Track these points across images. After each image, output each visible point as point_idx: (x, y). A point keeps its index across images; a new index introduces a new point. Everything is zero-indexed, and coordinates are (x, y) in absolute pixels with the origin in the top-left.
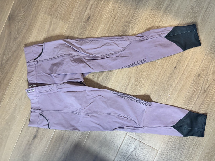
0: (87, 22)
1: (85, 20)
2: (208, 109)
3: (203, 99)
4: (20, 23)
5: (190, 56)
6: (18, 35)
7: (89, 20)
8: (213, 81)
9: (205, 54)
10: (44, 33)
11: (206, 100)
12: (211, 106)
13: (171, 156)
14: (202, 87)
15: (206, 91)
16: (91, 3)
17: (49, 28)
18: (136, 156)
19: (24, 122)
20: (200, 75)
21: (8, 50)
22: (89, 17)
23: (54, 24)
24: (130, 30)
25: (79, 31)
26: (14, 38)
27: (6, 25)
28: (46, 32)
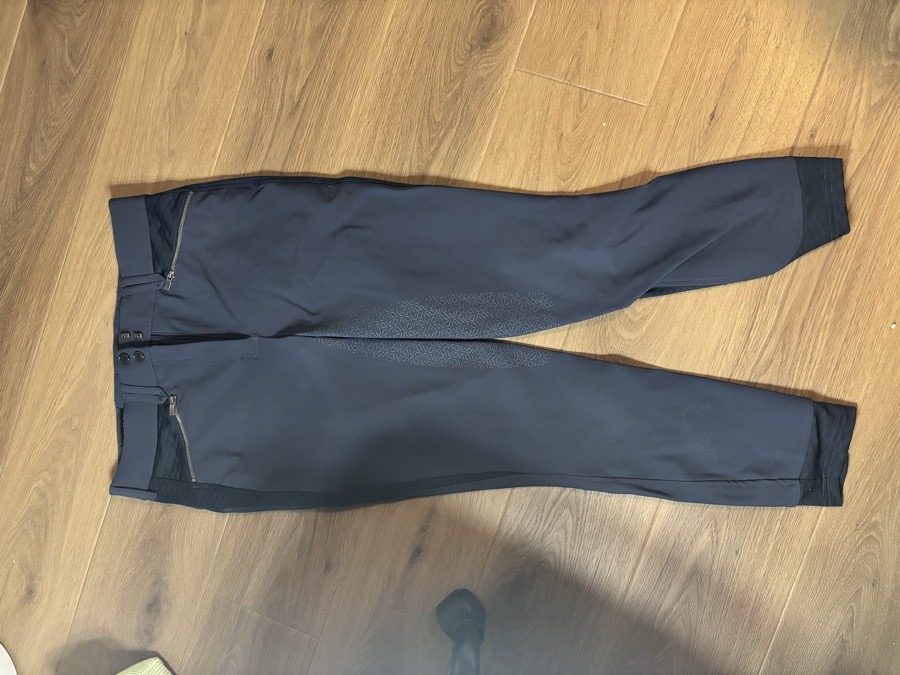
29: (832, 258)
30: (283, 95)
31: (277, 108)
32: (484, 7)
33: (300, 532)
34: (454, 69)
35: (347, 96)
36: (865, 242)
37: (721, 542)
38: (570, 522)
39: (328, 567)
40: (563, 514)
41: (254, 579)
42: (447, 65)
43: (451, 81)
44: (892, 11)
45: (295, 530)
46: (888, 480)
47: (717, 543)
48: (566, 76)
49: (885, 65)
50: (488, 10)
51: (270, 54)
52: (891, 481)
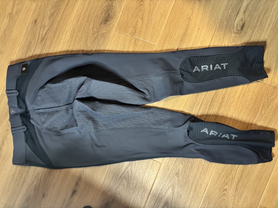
2: (223, 102)
5: (196, 33)
9: (215, 29)
10: (6, 17)
12: (227, 97)
13: (179, 169)
17: (12, 10)
18: (132, 174)
23: (18, 4)
24: (116, 5)
25: (50, 11)
28: (8, 16)
29: (214, 99)
30: (39, 35)
31: (37, 39)
32: (106, 10)
33: (35, 183)
34: (95, 30)
35: (60, 36)
36: (225, 94)
37: (175, 193)
38: (126, 183)
39: (44, 196)
40: (124, 181)
41: (19, 199)
42: (93, 28)
43: (94, 34)
44: (236, 19)
45: (33, 182)
46: (231, 174)
47: (174, 193)
48: (131, 34)
49: (233, 36)
50: (107, 11)
51: (36, 21)
52: (231, 175)
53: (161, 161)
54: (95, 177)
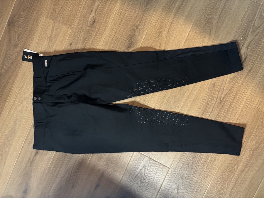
0: (92, 27)
1: (90, 24)
3: (219, 110)
4: (20, 29)
6: (19, 41)
7: (94, 24)
8: (229, 90)
10: (46, 39)
11: (222, 111)
12: (228, 118)
13: (184, 174)
14: (217, 97)
15: (222, 101)
16: (96, 4)
17: (51, 33)
18: (145, 175)
19: (24, 137)
20: (215, 83)
21: (8, 59)
22: (94, 21)
23: (56, 29)
24: (138, 34)
25: (83, 36)
26: (14, 45)
27: (5, 31)
28: (48, 38)
53: (170, 166)
54: (115, 175)
